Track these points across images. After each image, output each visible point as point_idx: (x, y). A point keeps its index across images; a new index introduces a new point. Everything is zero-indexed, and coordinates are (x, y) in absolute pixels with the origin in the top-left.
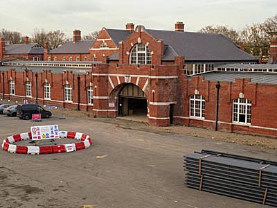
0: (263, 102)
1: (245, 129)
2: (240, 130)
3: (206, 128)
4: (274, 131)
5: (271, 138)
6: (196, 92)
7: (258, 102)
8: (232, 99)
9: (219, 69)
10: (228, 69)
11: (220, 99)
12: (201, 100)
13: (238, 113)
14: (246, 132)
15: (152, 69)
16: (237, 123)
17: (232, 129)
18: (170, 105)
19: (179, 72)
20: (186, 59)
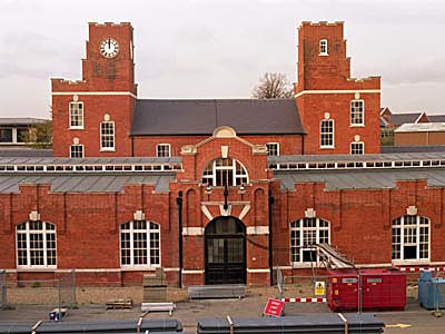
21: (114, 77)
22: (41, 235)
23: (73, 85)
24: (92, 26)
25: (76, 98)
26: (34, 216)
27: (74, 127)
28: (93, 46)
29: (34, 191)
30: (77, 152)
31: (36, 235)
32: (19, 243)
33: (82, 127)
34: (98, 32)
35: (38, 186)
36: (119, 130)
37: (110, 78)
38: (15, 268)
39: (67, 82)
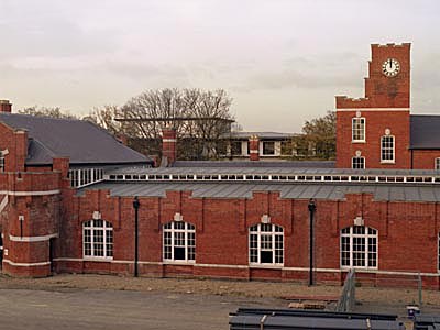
0: (215, 226)
1: (186, 269)
2: (179, 271)
3: (116, 274)
4: (233, 269)
5: (231, 280)
6: (96, 216)
7: (206, 226)
8: (160, 223)
9: (112, 177)
10: (128, 177)
11: (141, 225)
12: (105, 229)
13: (173, 245)
14: (188, 275)
15: (18, 179)
16: (172, 261)
17: (164, 272)
18: (51, 239)
19: (62, 184)
20: (71, 162)
21: (395, 95)
22: (364, 239)
23: (356, 101)
24: (374, 47)
25: (358, 114)
26: (358, 221)
27: (357, 141)
28: (375, 65)
29: (359, 199)
30: (358, 163)
31: (359, 239)
32: (343, 246)
33: (364, 141)
34: (380, 53)
35: (363, 194)
36: (399, 144)
37: (390, 95)
38: (339, 268)
39: (351, 99)
